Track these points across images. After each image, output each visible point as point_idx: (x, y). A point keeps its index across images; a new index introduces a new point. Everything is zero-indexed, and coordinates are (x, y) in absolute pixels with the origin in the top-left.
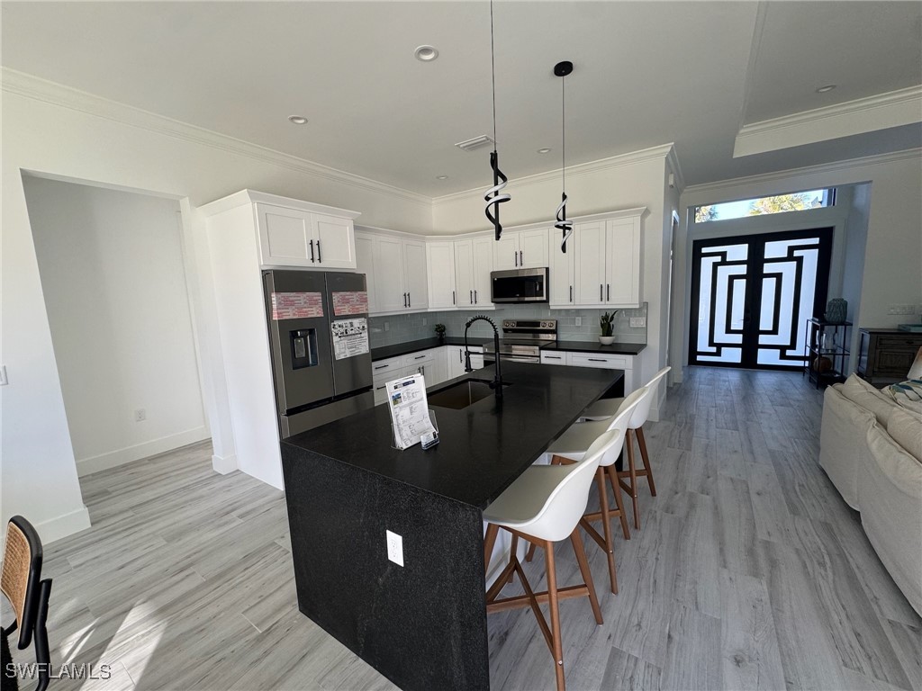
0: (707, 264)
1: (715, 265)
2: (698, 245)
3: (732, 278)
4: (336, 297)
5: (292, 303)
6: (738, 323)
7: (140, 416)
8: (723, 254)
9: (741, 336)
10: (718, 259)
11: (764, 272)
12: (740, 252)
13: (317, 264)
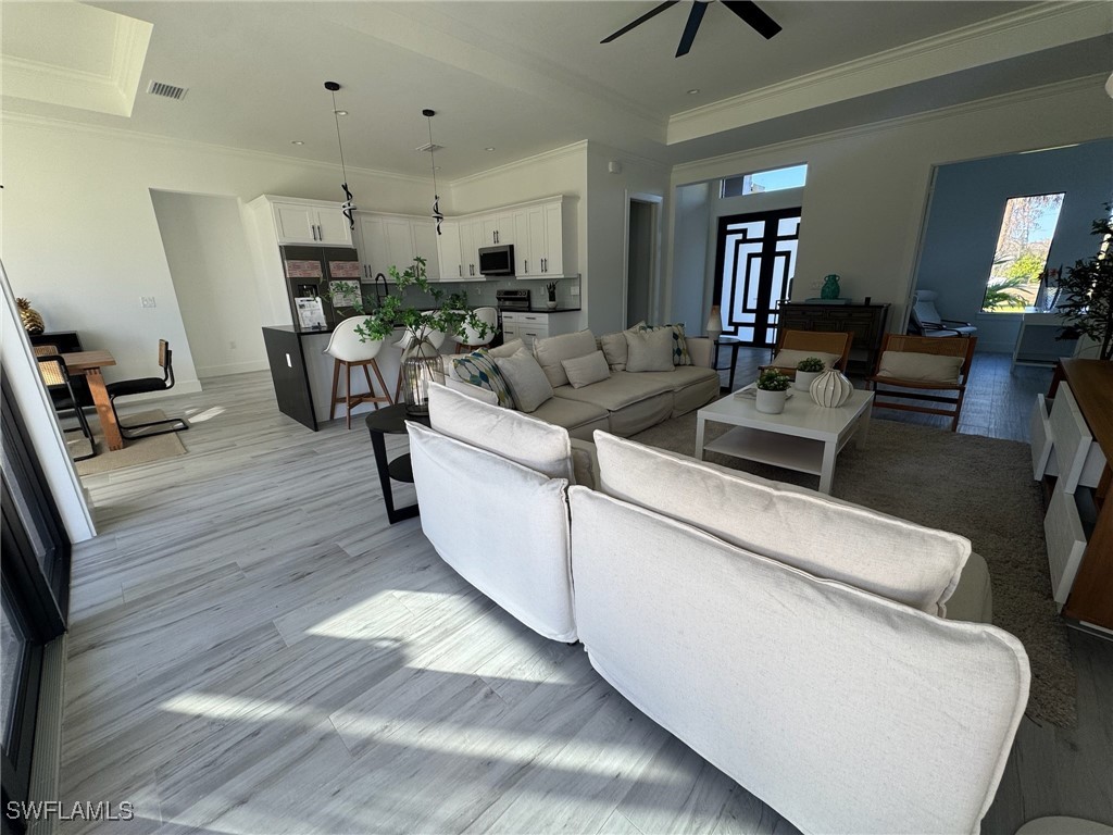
0: (731, 240)
1: (738, 243)
2: (724, 221)
3: (751, 256)
4: (332, 265)
5: (299, 267)
6: (752, 304)
7: (233, 346)
8: (744, 232)
9: (754, 315)
10: (740, 236)
11: (777, 250)
12: (757, 229)
13: (319, 242)
